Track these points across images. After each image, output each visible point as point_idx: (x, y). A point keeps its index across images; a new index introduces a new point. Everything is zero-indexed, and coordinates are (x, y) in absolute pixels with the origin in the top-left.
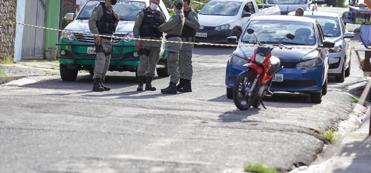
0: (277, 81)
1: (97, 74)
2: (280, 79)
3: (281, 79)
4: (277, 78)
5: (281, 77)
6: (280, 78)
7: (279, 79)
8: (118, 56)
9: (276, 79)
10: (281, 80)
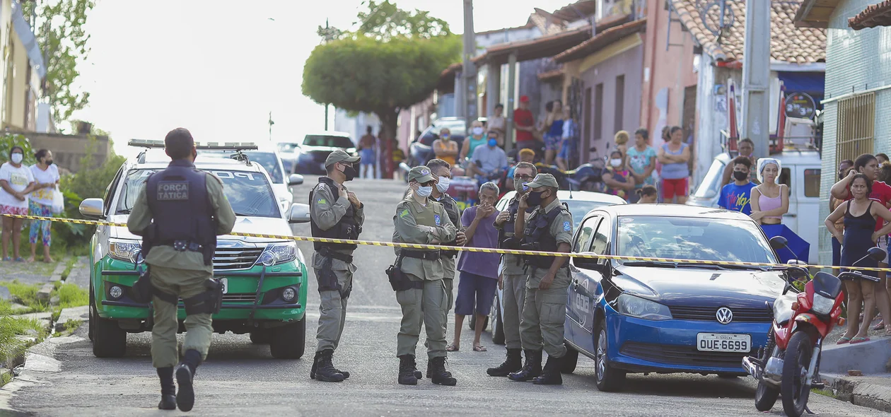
0: (737, 351)
1: (326, 342)
2: (744, 347)
3: (746, 346)
4: (737, 344)
5: (745, 342)
6: (744, 344)
7: (741, 347)
8: (254, 298)
9: (735, 347)
10: (745, 349)
